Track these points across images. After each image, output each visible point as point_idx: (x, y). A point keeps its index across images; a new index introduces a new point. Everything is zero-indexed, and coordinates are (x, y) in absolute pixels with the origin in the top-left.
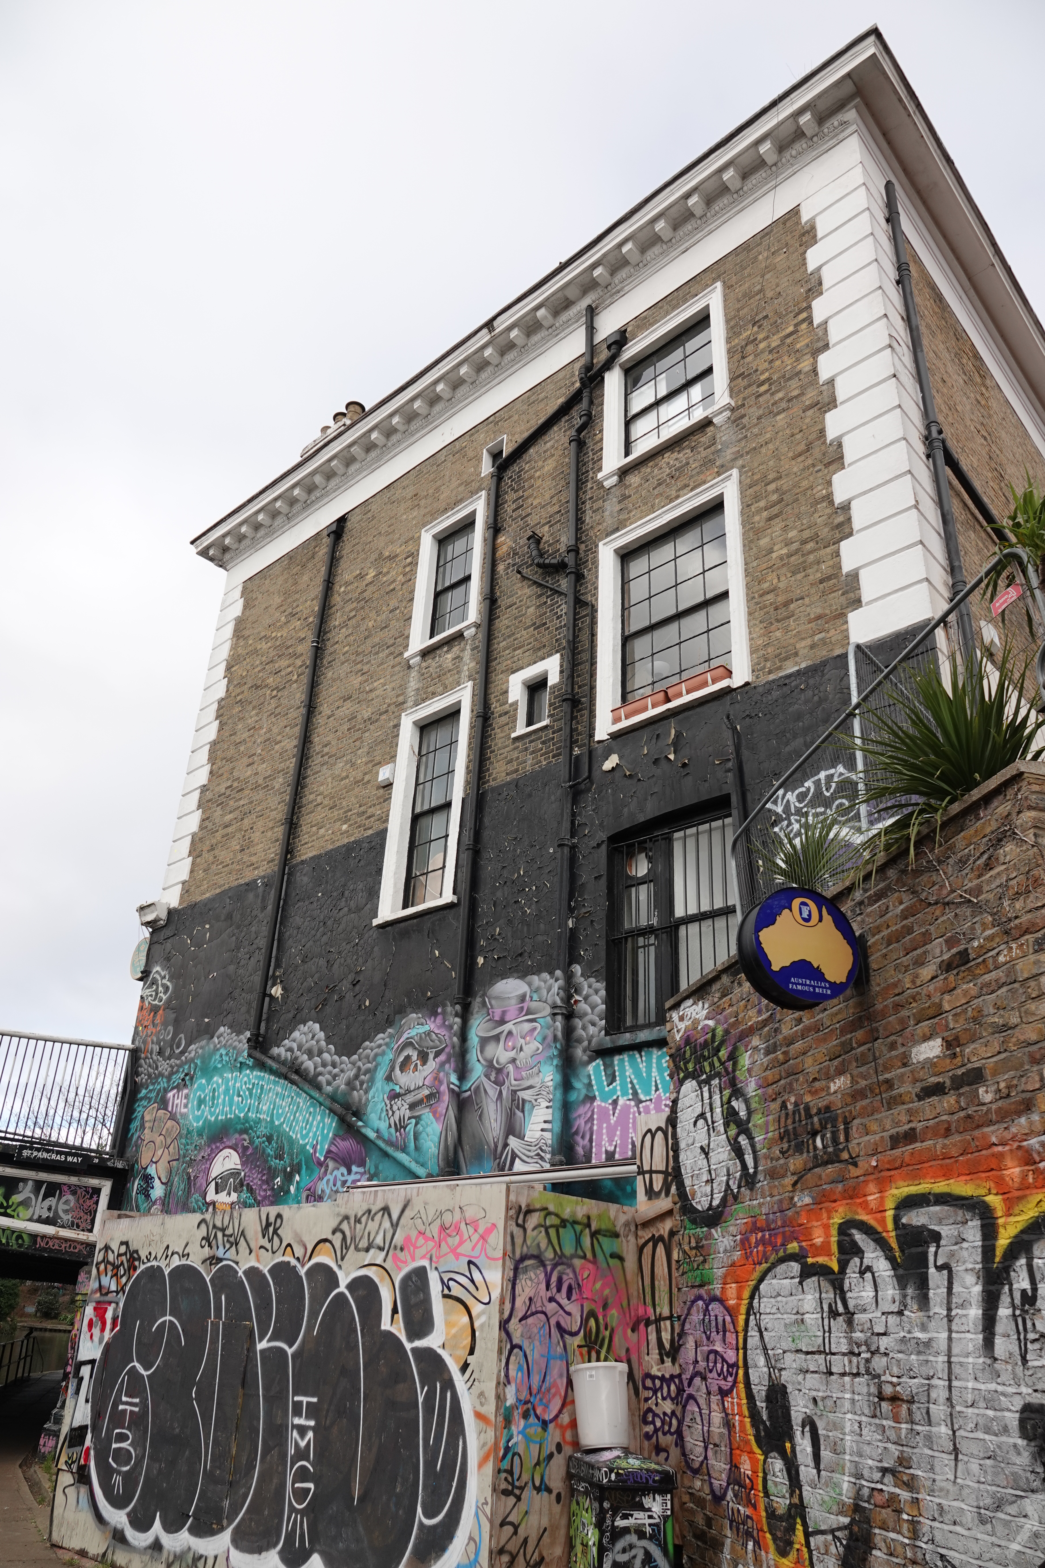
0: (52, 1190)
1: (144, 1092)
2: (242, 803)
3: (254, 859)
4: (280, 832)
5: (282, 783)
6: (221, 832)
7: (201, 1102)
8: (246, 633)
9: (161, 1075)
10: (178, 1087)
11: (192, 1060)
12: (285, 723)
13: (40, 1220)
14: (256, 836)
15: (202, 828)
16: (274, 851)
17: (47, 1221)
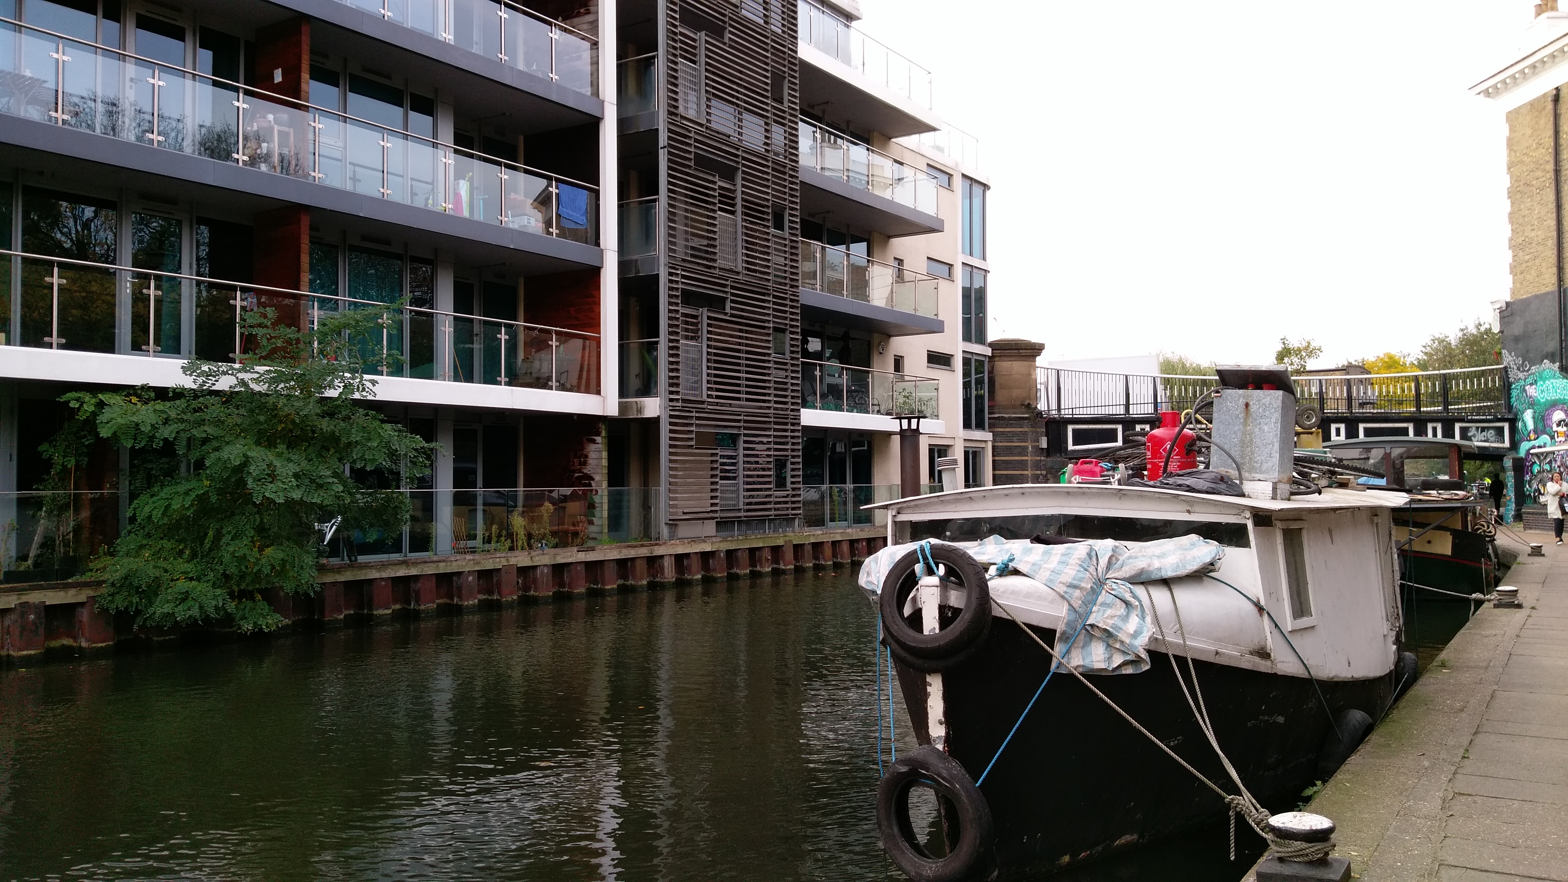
0: (1483, 429)
1: (1513, 386)
2: (1532, 250)
3: (1545, 282)
4: (1555, 270)
5: (1552, 243)
6: (1524, 265)
7: (1542, 391)
8: (1515, 148)
9: (1520, 379)
10: (1531, 384)
11: (1534, 374)
12: (1547, 210)
13: (1481, 441)
14: (1544, 270)
15: (1514, 261)
16: (1554, 279)
17: (1484, 441)
